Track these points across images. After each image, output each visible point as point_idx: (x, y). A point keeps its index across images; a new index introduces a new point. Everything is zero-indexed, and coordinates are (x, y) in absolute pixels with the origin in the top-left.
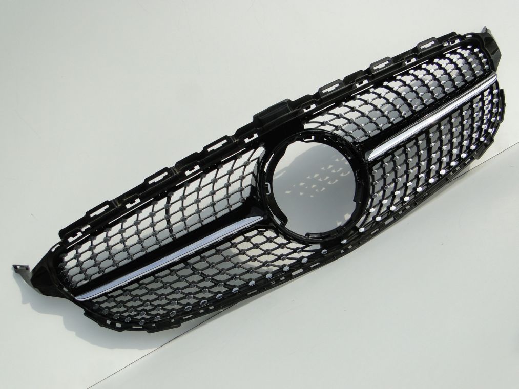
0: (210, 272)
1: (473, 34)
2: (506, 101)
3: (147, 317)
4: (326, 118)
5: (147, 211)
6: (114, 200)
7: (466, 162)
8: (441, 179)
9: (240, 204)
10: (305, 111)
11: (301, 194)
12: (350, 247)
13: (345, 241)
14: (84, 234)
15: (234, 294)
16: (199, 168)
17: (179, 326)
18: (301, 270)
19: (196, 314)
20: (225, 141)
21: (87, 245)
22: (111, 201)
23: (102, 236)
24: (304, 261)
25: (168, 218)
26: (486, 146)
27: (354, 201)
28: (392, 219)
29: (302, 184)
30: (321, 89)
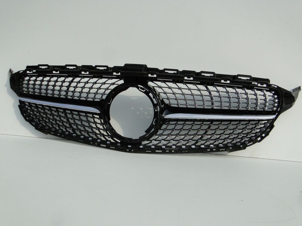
0: (72, 121)
1: (278, 87)
2: (270, 134)
3: (44, 124)
4: (163, 85)
5: (62, 79)
6: (51, 66)
7: (220, 150)
8: (200, 149)
9: (98, 100)
10: (150, 75)
11: (138, 113)
12: (132, 151)
13: (130, 146)
14: (33, 73)
15: (73, 137)
16: (88, 73)
17: (47, 134)
18: (105, 146)
19: (56, 134)
20: (106, 68)
21: (34, 78)
22: (49, 66)
23: (41, 78)
24: (108, 142)
25: (68, 87)
26: (240, 149)
27: (145, 131)
28: (161, 151)
29: (141, 109)
30: (165, 69)
